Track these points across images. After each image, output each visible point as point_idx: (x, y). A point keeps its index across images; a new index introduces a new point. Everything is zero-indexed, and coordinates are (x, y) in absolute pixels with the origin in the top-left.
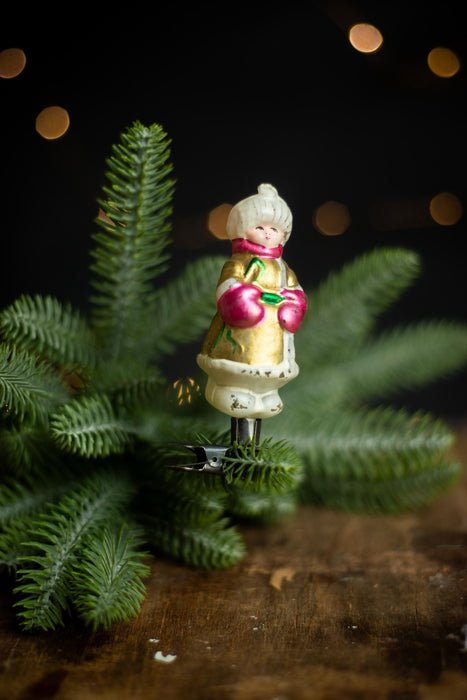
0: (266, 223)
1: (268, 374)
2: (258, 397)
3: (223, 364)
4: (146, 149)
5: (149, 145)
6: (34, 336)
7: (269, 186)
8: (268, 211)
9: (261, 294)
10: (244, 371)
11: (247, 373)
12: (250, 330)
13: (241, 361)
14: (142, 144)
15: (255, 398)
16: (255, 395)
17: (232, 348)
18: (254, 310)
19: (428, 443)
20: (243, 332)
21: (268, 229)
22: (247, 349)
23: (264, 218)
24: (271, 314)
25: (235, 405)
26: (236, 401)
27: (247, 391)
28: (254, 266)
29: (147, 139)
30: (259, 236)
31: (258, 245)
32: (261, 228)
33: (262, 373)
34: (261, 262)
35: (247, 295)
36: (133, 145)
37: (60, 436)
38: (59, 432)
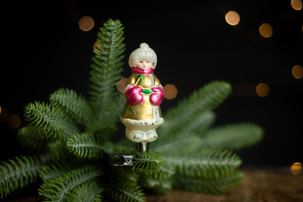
0: (144, 60)
1: (146, 124)
2: (145, 134)
3: (127, 121)
6: (64, 105)
7: (145, 44)
8: (144, 54)
9: (142, 91)
10: (136, 123)
11: (137, 124)
12: (138, 106)
13: (135, 119)
16: (143, 133)
17: (131, 114)
18: (139, 97)
19: (229, 163)
20: (135, 107)
21: (145, 63)
22: (137, 114)
23: (142, 58)
24: (146, 98)
25: (135, 137)
26: (135, 136)
27: (139, 131)
28: (139, 79)
30: (141, 65)
31: (141, 69)
32: (142, 62)
33: (143, 124)
34: (142, 76)
35: (136, 91)
37: (70, 147)
38: (69, 145)
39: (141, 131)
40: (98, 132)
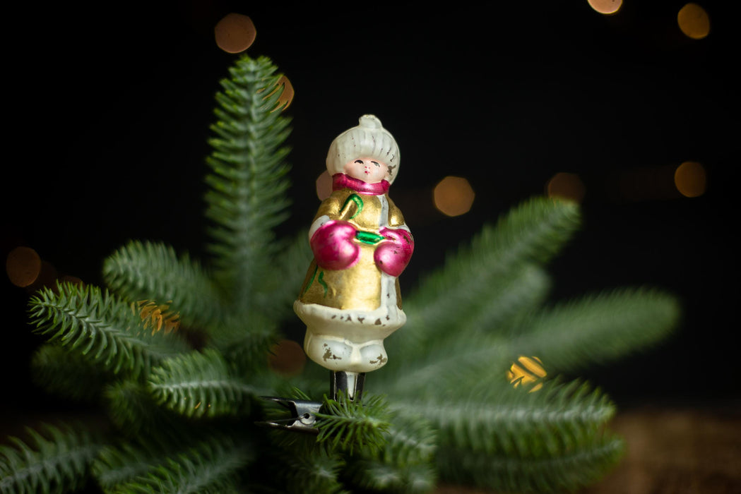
0: (366, 156)
1: (361, 320)
2: (356, 347)
3: (313, 309)
4: (254, 83)
5: (257, 78)
7: (372, 116)
8: (367, 143)
9: (356, 233)
10: (334, 317)
11: (338, 318)
12: (343, 271)
13: (332, 306)
14: (249, 79)
15: (351, 348)
16: (352, 345)
17: (324, 292)
18: (347, 250)
20: (335, 274)
21: (368, 162)
22: (339, 292)
23: (363, 151)
24: (366, 254)
25: (328, 355)
26: (328, 351)
27: (341, 340)
28: (351, 203)
29: (254, 73)
30: (358, 170)
31: (357, 180)
32: (360, 162)
33: (354, 318)
34: (359, 198)
35: (340, 233)
36: (239, 80)
37: (156, 391)
38: (155, 386)
39: (346, 339)
40: (233, 347)
